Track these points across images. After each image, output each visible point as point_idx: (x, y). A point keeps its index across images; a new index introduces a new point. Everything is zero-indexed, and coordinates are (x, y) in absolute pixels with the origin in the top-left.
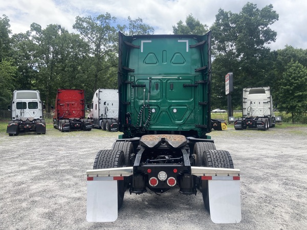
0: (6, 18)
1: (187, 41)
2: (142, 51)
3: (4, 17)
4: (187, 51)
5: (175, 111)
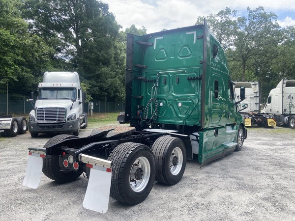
0: (144, 29)
1: (195, 33)
2: (155, 48)
3: (142, 28)
4: (194, 42)
5: (180, 105)
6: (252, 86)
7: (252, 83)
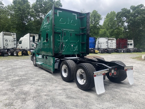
1: (76, 15)
2: (58, 16)
4: (76, 19)
5: (72, 46)
6: (12, 35)
7: (12, 34)
